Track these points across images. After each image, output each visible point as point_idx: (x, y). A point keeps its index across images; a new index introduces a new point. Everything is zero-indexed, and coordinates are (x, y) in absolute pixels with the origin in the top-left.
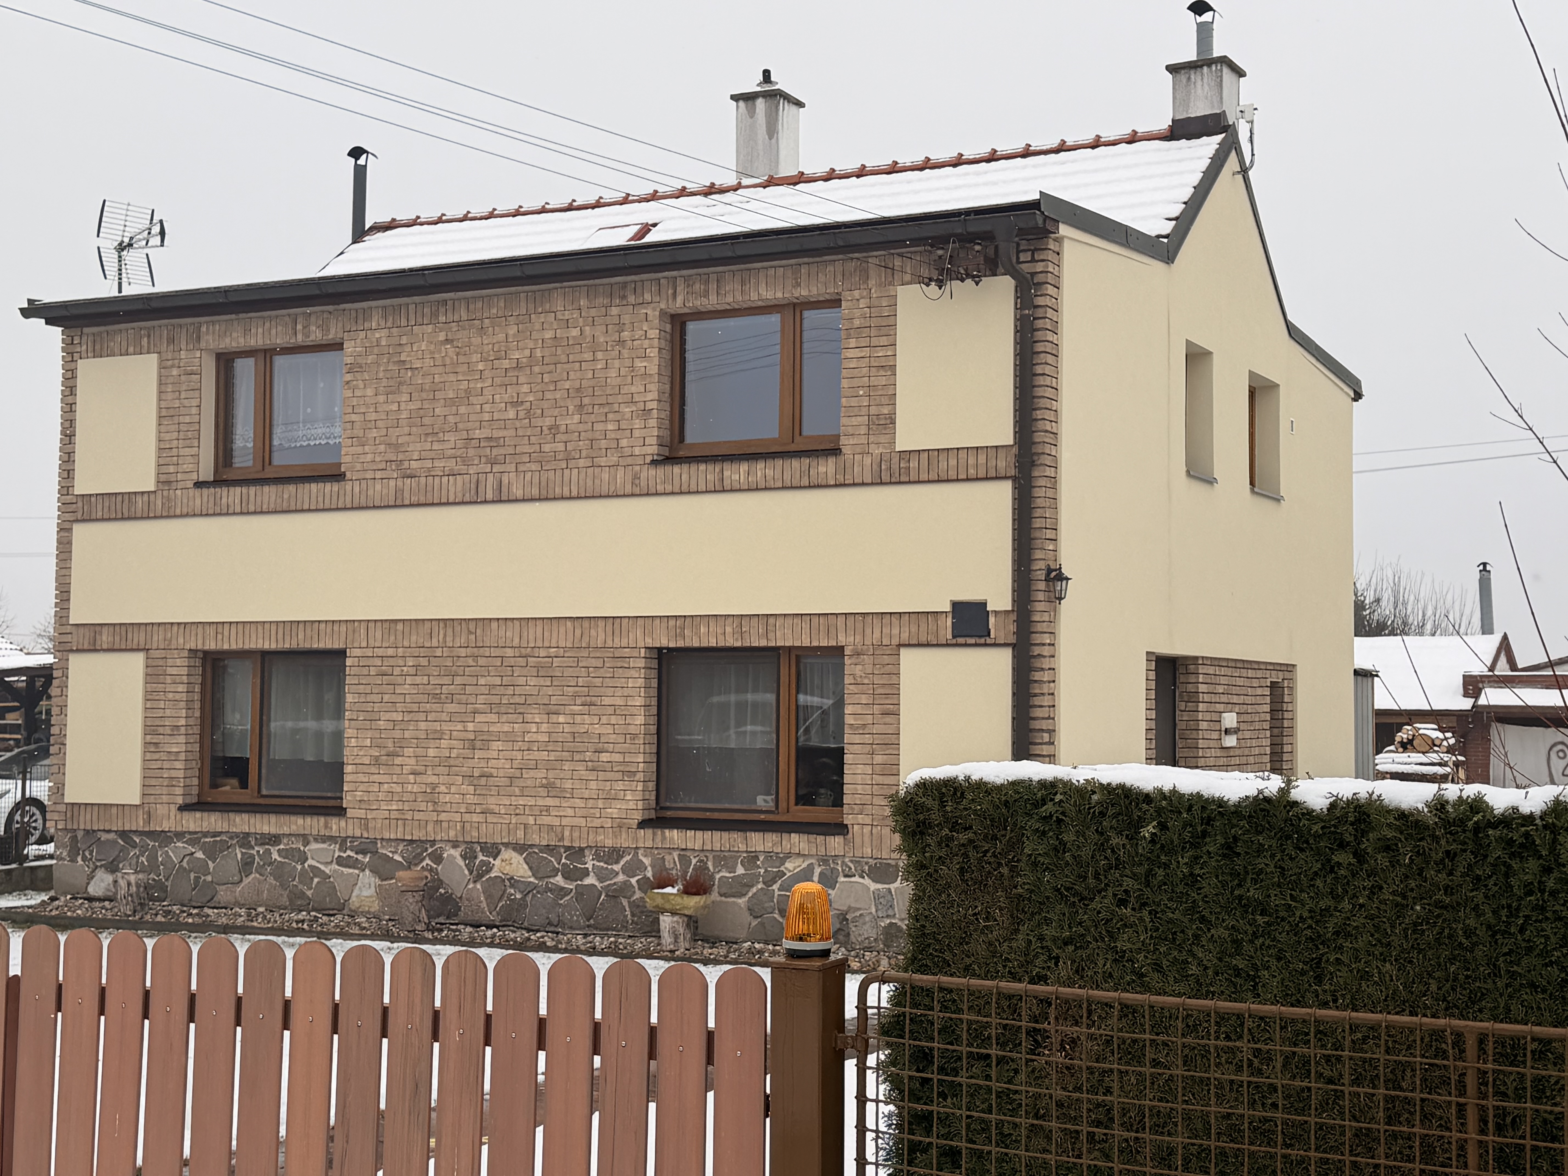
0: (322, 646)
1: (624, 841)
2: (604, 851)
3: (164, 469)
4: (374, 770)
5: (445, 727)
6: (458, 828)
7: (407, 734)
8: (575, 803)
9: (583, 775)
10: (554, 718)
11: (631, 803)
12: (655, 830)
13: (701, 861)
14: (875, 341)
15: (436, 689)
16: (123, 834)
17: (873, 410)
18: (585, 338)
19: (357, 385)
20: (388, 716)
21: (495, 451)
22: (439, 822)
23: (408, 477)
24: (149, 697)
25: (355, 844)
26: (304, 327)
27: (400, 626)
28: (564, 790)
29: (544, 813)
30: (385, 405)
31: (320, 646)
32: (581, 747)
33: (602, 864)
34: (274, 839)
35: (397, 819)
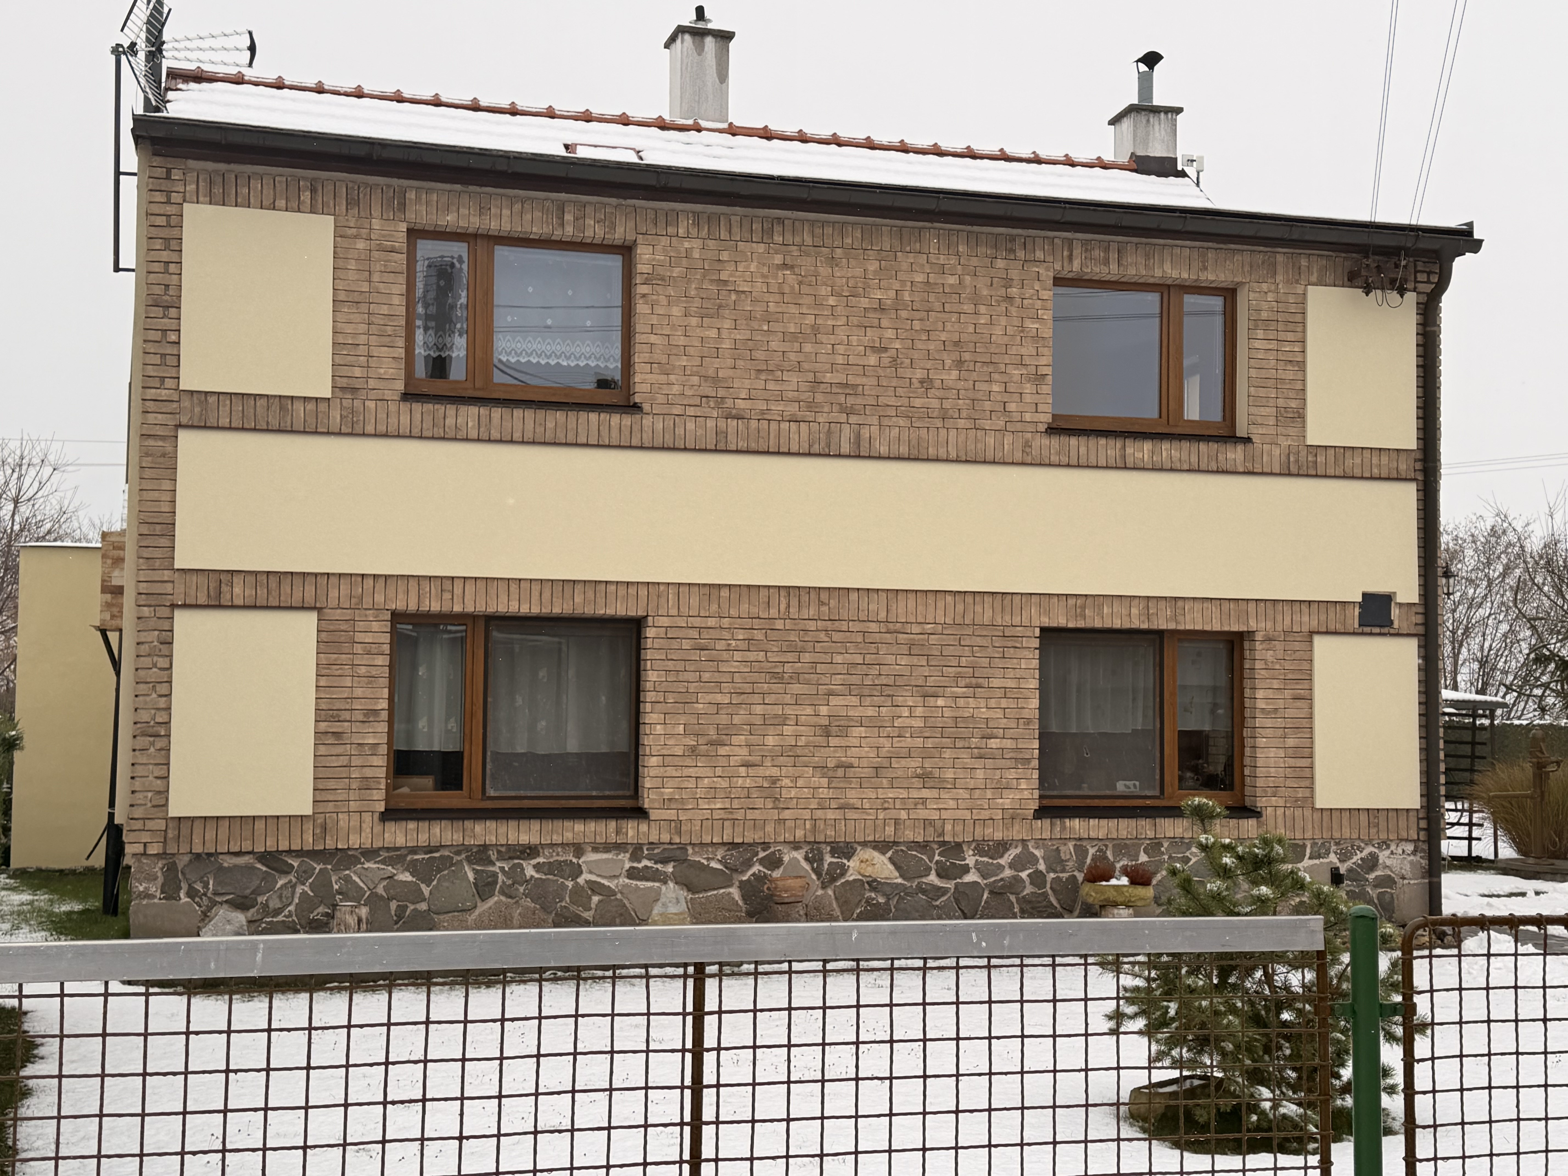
0: (610, 612)
1: (1017, 832)
2: (988, 845)
3: (345, 371)
4: (689, 762)
5: (788, 710)
6: (808, 826)
7: (736, 720)
8: (957, 793)
9: (967, 763)
10: (931, 701)
11: (1026, 792)
12: (1054, 820)
13: (1100, 850)
14: (1282, 336)
15: (775, 667)
16: (266, 857)
17: (1281, 402)
18: (965, 287)
19: (658, 301)
20: (709, 698)
21: (851, 400)
22: (781, 821)
23: (733, 418)
24: (324, 672)
25: (656, 851)
26: (576, 219)
27: (725, 593)
28: (944, 780)
29: (920, 806)
30: (698, 330)
31: (608, 612)
32: (965, 733)
33: (985, 859)
34: (530, 851)
35: (724, 820)
